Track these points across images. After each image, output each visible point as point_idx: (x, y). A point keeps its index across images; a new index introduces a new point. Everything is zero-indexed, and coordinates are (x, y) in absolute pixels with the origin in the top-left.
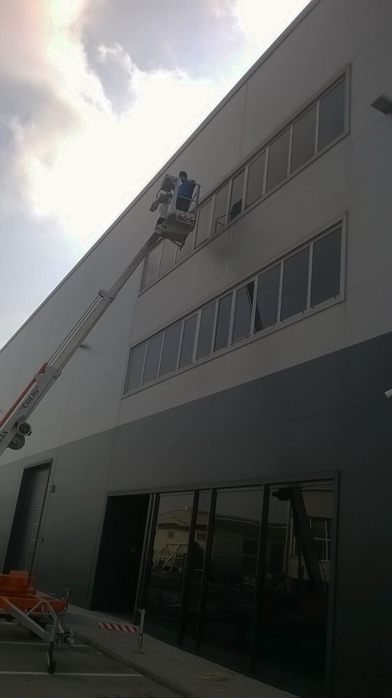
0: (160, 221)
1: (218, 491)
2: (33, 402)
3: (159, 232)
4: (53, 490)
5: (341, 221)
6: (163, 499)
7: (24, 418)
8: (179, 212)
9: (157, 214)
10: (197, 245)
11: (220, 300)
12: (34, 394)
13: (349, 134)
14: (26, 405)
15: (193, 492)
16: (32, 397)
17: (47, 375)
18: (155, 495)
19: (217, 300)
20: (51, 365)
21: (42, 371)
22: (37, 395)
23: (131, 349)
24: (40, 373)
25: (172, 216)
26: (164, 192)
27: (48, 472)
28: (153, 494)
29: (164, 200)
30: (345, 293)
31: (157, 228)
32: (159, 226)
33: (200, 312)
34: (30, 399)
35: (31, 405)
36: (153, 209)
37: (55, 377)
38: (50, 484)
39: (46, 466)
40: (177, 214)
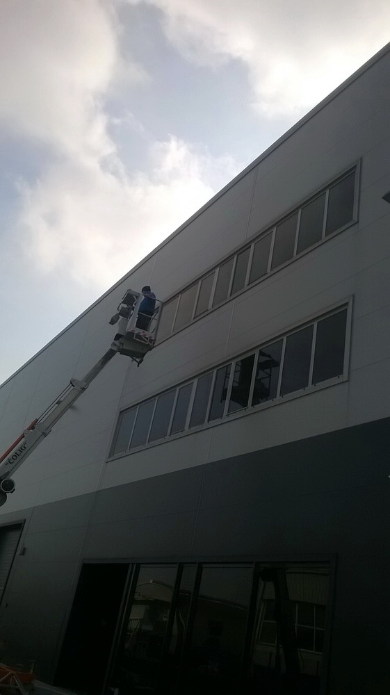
0: (118, 337)
1: (204, 566)
2: (19, 458)
3: (115, 349)
4: (23, 553)
5: (347, 304)
6: (142, 571)
7: (8, 474)
8: (138, 331)
9: (115, 329)
10: (197, 314)
11: (218, 370)
12: (21, 450)
13: (358, 222)
14: (11, 461)
15: (177, 566)
16: (19, 452)
17: (37, 431)
18: (135, 566)
19: (215, 371)
20: (42, 421)
21: (32, 427)
22: (24, 452)
23: (121, 412)
24: (29, 429)
25: (131, 334)
26: (125, 306)
27: (19, 533)
28: (133, 564)
29: (125, 313)
30: (349, 373)
31: (114, 344)
32: (117, 342)
33: (196, 381)
34: (16, 455)
35: (16, 462)
36: (113, 322)
37: (45, 435)
38: (20, 546)
39: (18, 526)
40: (136, 332)
